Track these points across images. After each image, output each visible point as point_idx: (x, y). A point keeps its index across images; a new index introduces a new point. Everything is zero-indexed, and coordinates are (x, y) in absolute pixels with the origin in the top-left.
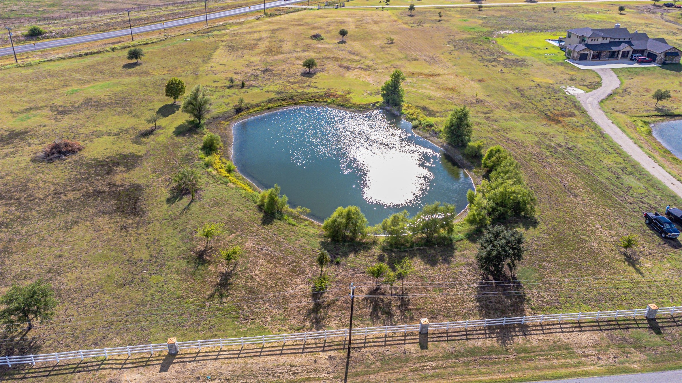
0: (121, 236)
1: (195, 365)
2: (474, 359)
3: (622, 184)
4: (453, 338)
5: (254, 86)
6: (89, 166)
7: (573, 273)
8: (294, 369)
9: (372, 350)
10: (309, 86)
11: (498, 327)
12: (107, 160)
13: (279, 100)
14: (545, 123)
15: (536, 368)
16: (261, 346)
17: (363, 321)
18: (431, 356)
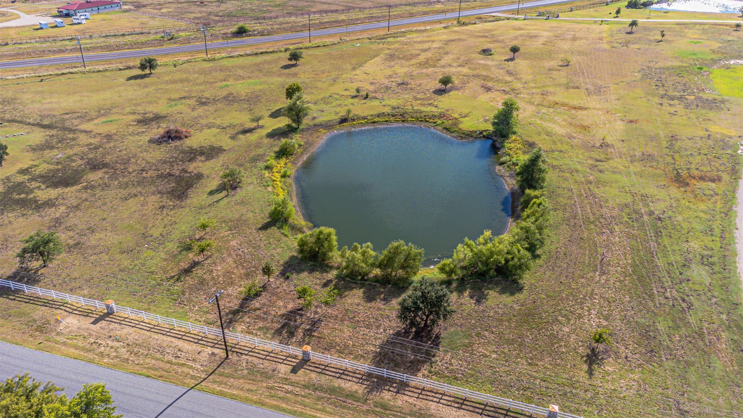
0: (155, 214)
1: (116, 326)
2: (329, 396)
3: (681, 274)
4: (327, 373)
5: (377, 98)
6: (183, 152)
7: (509, 351)
8: (180, 353)
9: (250, 359)
10: (430, 104)
11: (377, 377)
12: (198, 149)
13: (389, 115)
14: (664, 183)
16: (172, 327)
17: (265, 333)
18: (293, 381)
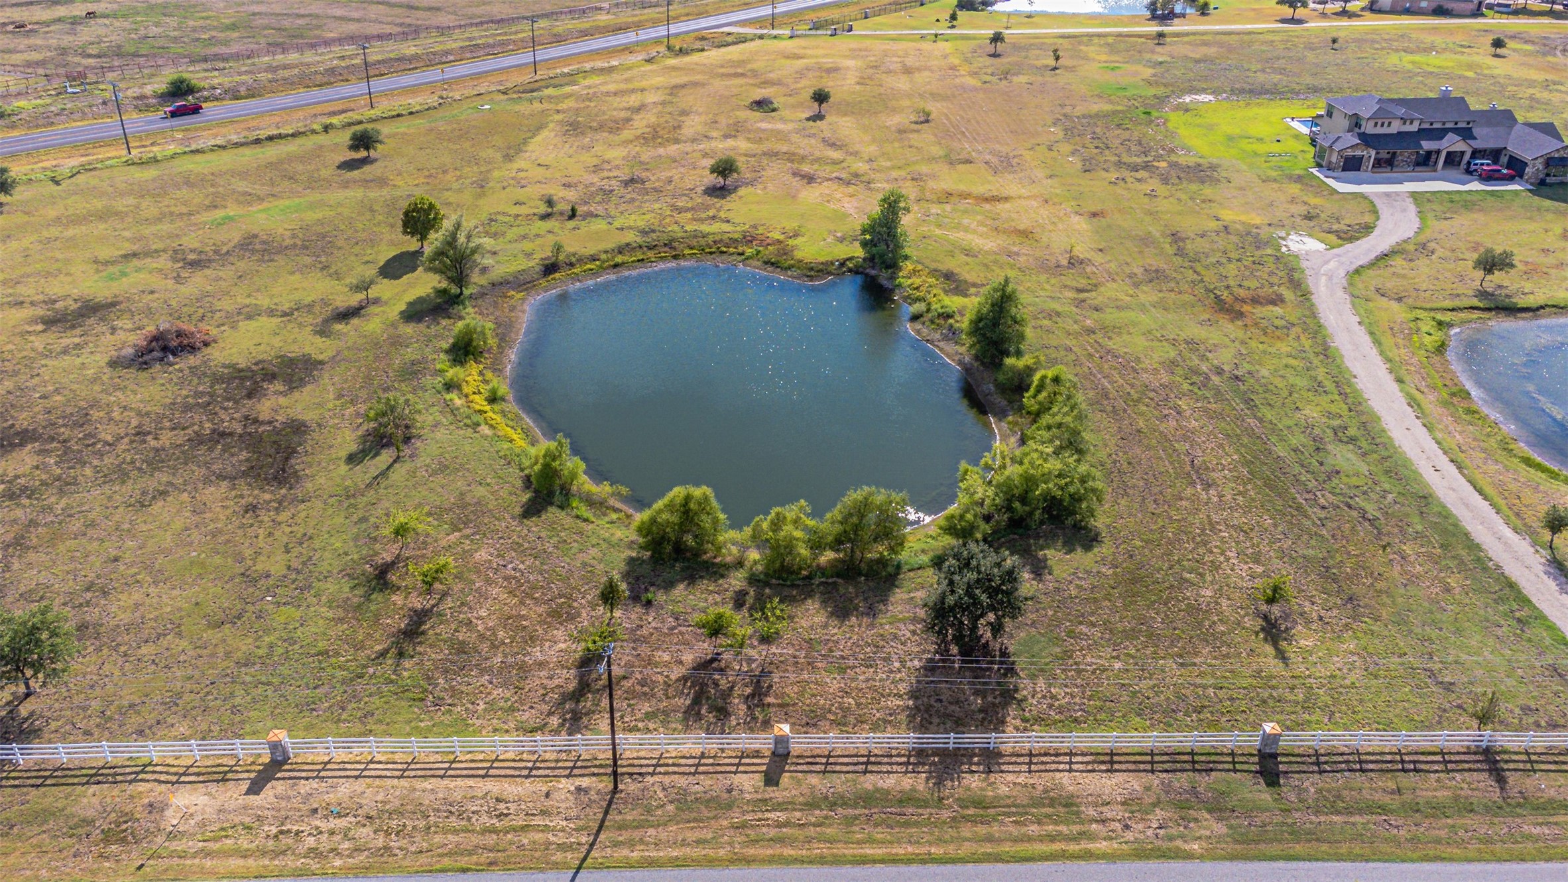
0: (242, 526)
1: (316, 786)
2: (867, 812)
3: (1321, 464)
4: (838, 768)
5: (597, 216)
6: (217, 379)
7: (1138, 650)
8: (502, 806)
9: (667, 780)
10: (713, 218)
11: (936, 752)
12: (254, 368)
13: (640, 247)
14: (1208, 316)
15: (989, 839)
16: (452, 757)
17: (665, 723)
18: (780, 800)
